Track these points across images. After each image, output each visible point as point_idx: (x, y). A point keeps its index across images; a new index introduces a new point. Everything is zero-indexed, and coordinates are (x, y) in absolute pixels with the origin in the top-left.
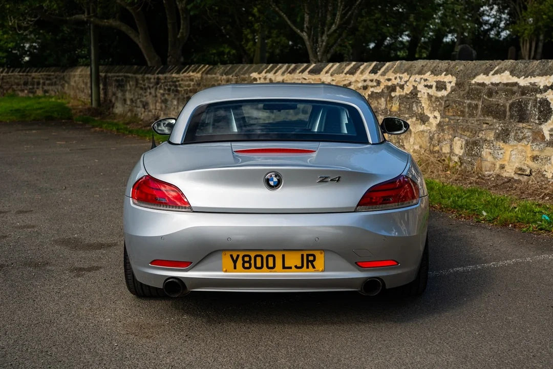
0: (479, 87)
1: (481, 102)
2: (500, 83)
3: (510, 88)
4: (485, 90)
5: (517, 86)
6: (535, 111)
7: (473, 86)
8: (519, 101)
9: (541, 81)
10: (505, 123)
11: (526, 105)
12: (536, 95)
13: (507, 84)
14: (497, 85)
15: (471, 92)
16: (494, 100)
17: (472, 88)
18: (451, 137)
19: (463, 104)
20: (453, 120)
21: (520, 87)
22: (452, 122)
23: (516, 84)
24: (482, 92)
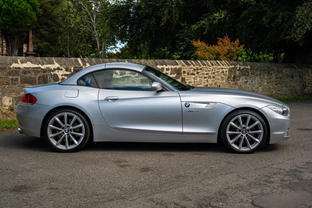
0: (16, 69)
1: (19, 77)
2: (30, 67)
3: (36, 69)
4: (21, 71)
5: (40, 69)
6: (52, 79)
7: (12, 69)
8: (43, 76)
9: (52, 67)
11: (47, 77)
12: (50, 72)
13: (34, 68)
14: (29, 68)
15: (12, 72)
16: (27, 75)
17: (12, 70)
19: (7, 79)
21: (42, 69)
23: (39, 68)
24: (19, 72)
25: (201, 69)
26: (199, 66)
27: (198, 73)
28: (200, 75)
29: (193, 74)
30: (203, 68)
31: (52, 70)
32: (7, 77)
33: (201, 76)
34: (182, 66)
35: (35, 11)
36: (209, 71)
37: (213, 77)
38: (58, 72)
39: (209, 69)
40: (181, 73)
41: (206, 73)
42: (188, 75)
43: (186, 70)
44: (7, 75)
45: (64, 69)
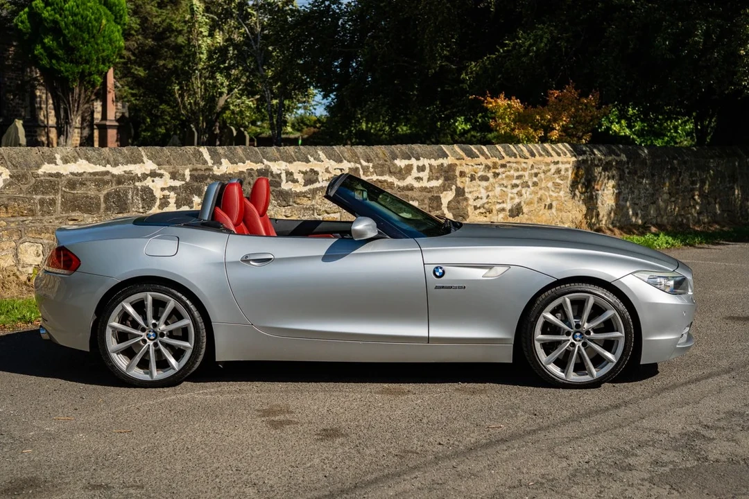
0: (51, 178)
1: (59, 195)
2: (84, 172)
3: (100, 177)
4: (64, 182)
5: (110, 175)
6: (138, 200)
7: (42, 178)
8: (116, 191)
9: (137, 169)
10: (101, 217)
11: (126, 194)
12: (134, 183)
13: (95, 174)
14: (81, 174)
15: (42, 184)
16: (79, 192)
17: (42, 181)
18: (14, 244)
19: (30, 202)
20: (13, 222)
21: (113, 176)
22: (12, 225)
23: (107, 173)
24: (58, 184)
25: (503, 166)
26: (499, 159)
27: (496, 175)
28: (502, 179)
29: (485, 179)
30: (509, 162)
31: (138, 177)
32: (29, 196)
33: (504, 182)
34: (457, 159)
35: (119, 24)
36: (524, 169)
37: (535, 184)
38: (153, 181)
39: (524, 165)
40: (454, 177)
41: (516, 174)
42: (471, 181)
43: (467, 170)
44: (29, 192)
45: (167, 175)
